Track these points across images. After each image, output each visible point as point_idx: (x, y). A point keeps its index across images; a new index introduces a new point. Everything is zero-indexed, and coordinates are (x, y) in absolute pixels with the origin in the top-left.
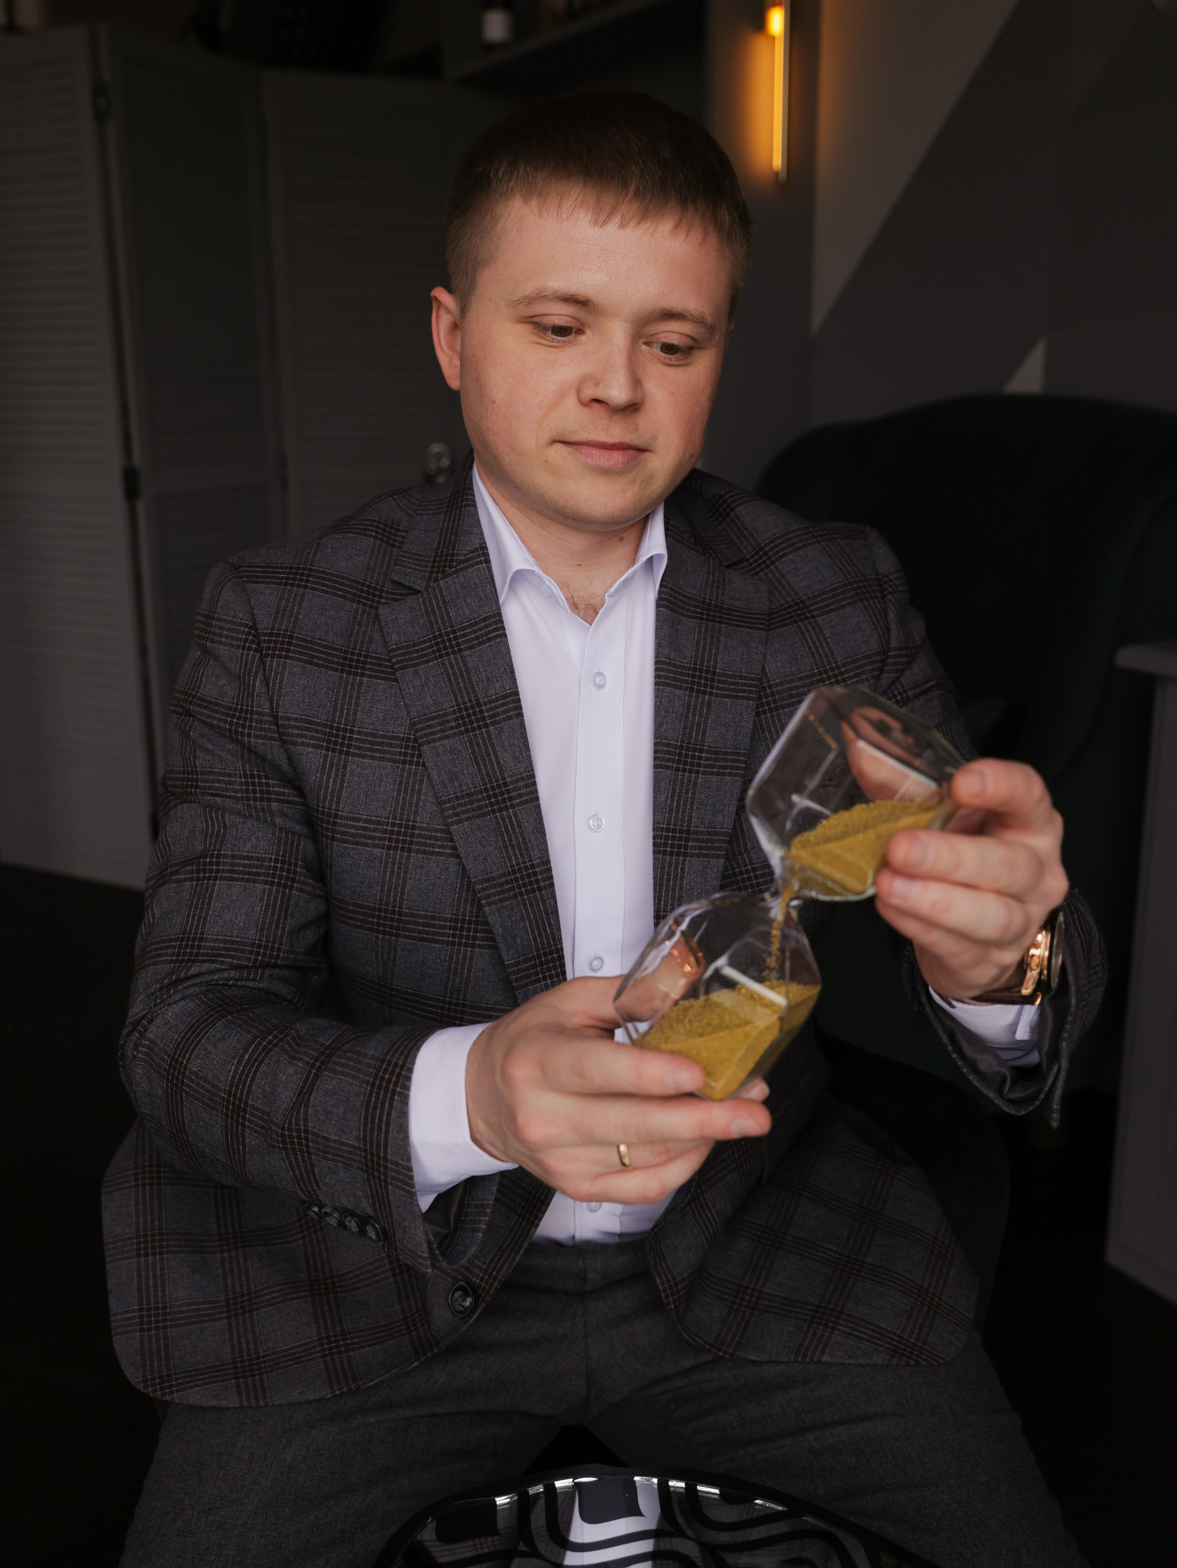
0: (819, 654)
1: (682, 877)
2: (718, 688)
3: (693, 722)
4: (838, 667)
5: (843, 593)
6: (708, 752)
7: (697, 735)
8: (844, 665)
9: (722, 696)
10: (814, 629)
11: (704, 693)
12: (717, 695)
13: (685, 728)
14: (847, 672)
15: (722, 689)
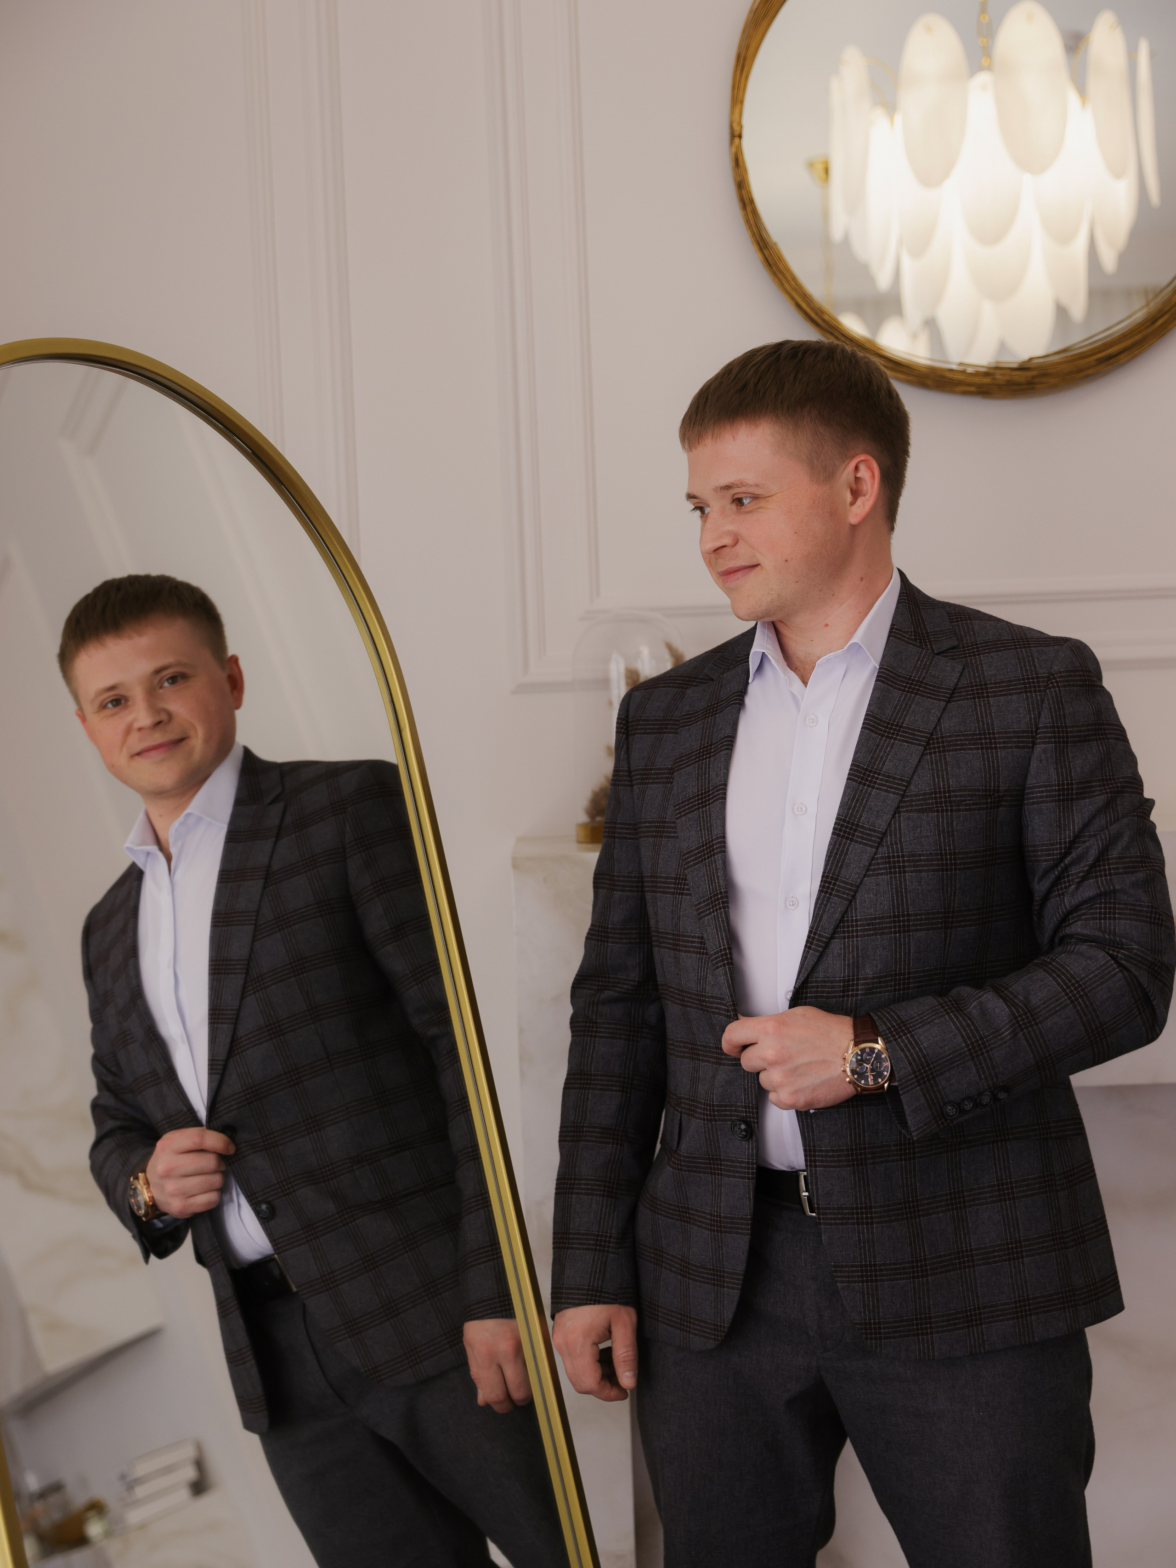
0: (983, 722)
1: (846, 854)
2: (901, 736)
3: (878, 756)
4: (994, 733)
5: (1015, 685)
6: (883, 775)
7: (879, 764)
8: (998, 733)
9: (903, 741)
10: (985, 705)
11: (891, 738)
12: (899, 740)
13: (872, 758)
14: (999, 738)
15: (904, 737)
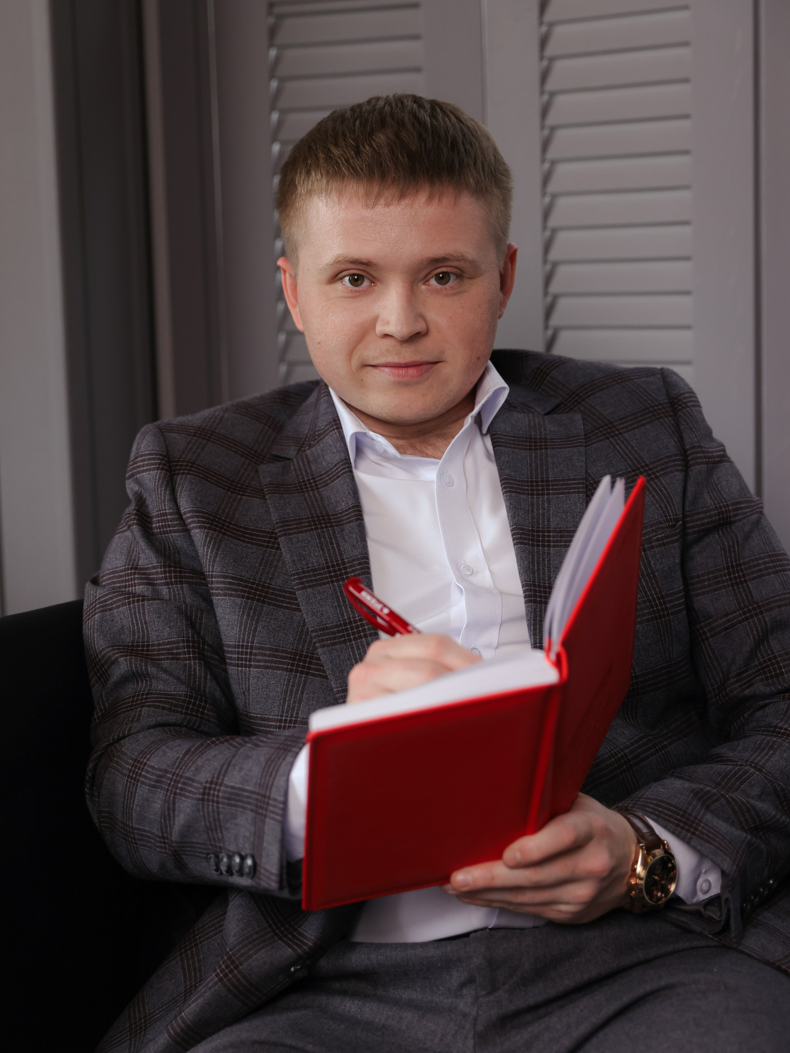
0: (630, 457)
2: (553, 489)
3: (538, 514)
4: (647, 465)
5: (642, 416)
6: (555, 532)
7: (543, 521)
8: (651, 463)
9: (557, 494)
10: (622, 442)
11: (543, 494)
12: (553, 494)
13: (533, 518)
14: (654, 469)
